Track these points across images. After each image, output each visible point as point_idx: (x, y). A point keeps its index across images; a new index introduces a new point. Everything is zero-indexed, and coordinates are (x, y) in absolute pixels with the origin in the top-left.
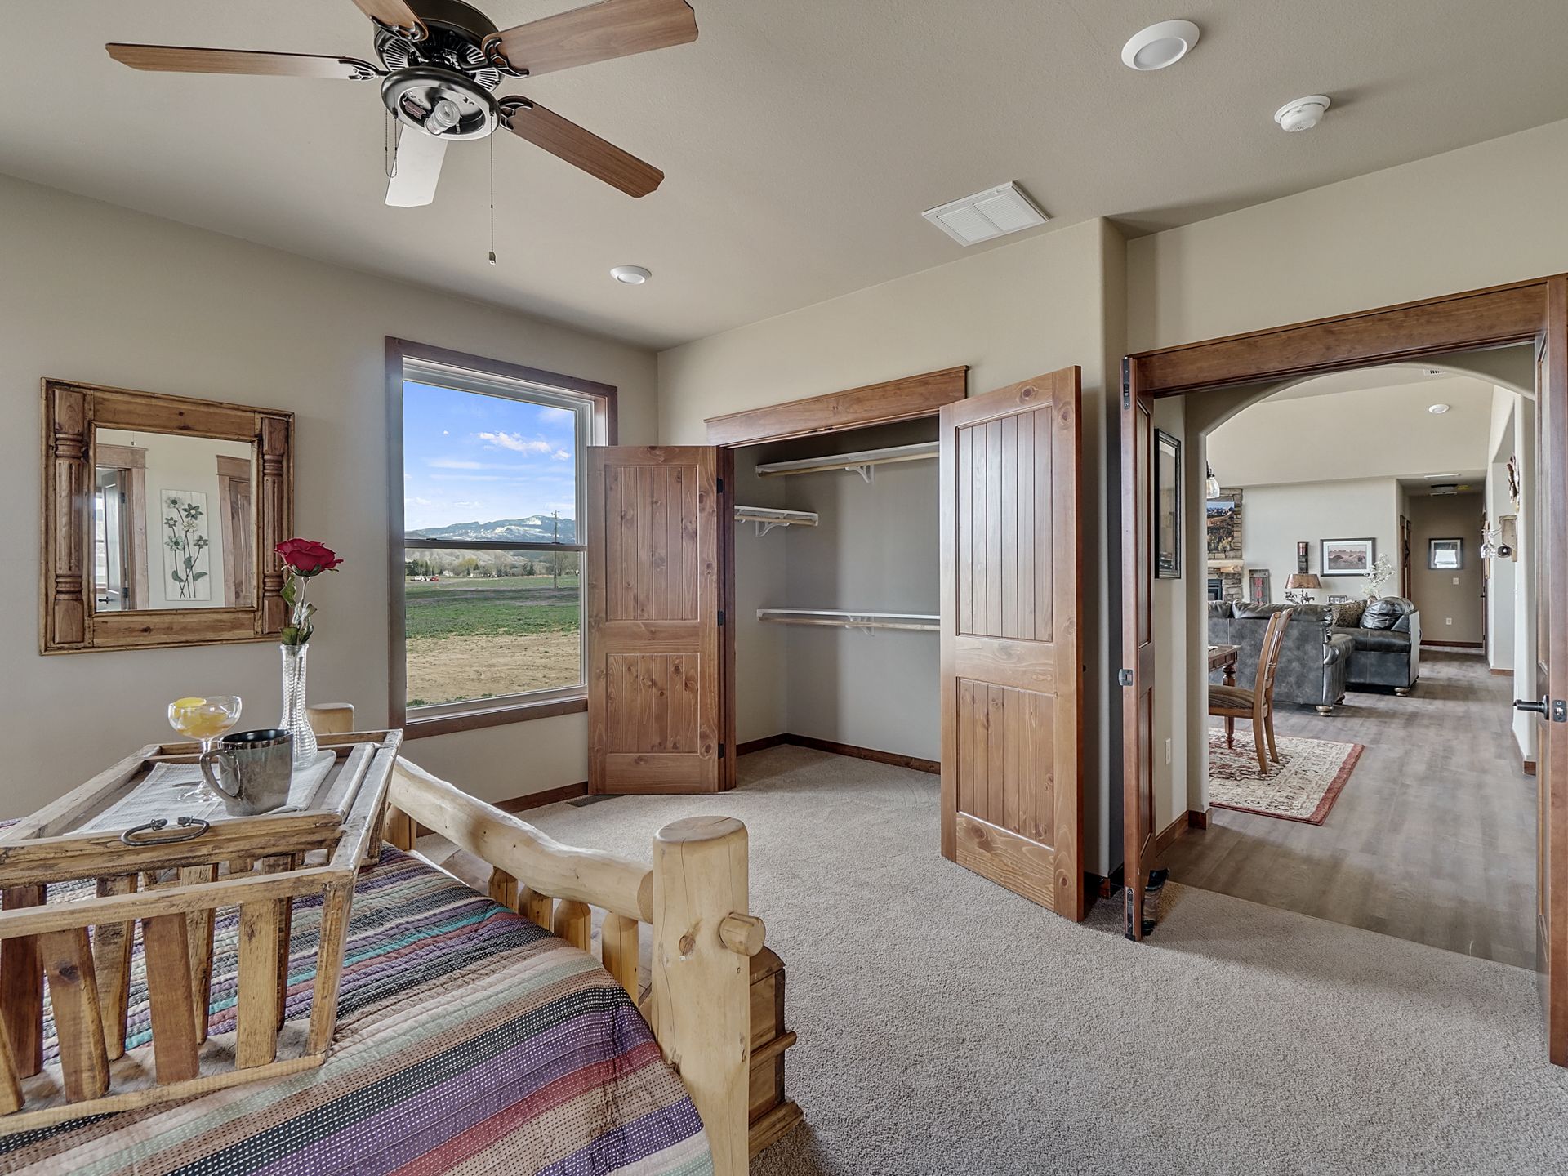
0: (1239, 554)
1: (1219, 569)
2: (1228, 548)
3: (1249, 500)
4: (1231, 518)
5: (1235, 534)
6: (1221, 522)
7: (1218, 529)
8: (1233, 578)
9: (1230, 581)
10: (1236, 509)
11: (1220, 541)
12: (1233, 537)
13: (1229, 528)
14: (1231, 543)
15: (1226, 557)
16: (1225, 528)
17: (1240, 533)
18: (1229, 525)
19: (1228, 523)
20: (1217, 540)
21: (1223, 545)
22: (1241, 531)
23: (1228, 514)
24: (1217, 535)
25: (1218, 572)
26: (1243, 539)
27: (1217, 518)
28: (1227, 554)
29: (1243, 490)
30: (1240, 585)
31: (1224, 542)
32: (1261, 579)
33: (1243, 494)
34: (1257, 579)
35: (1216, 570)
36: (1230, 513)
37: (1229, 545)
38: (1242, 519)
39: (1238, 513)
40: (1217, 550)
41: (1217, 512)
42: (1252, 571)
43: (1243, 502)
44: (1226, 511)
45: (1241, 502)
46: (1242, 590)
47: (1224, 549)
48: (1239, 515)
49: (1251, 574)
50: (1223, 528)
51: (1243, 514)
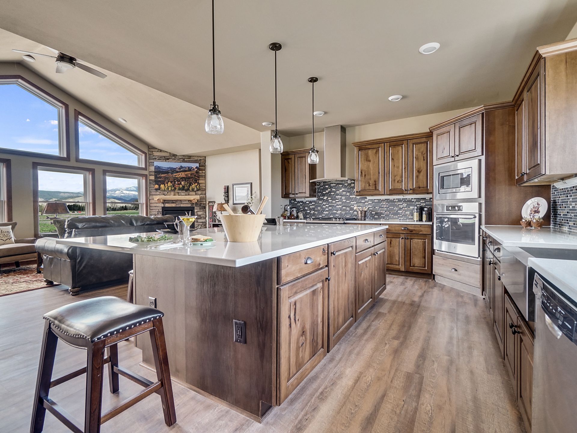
0: (204, 192)
1: (191, 201)
2: (196, 190)
3: (210, 162)
4: (197, 172)
5: (200, 182)
6: (191, 174)
7: (189, 178)
8: (200, 206)
9: (198, 208)
10: (201, 168)
11: (190, 185)
12: (199, 184)
13: (196, 178)
14: (198, 186)
15: (196, 194)
16: (193, 178)
17: (204, 181)
18: (196, 176)
19: (195, 175)
20: (189, 184)
21: (192, 187)
22: (205, 180)
23: (195, 170)
24: (189, 182)
25: (191, 203)
26: (206, 184)
27: (188, 172)
28: (197, 193)
29: (205, 157)
30: (205, 210)
31: (193, 186)
32: (212, 206)
33: (206, 159)
34: (210, 206)
35: (190, 201)
36: (197, 169)
37: (197, 187)
38: (206, 173)
39: (202, 170)
40: (189, 190)
41: (188, 169)
42: (209, 202)
43: (206, 164)
44: (194, 168)
45: (205, 164)
46: (206, 212)
47: (193, 190)
48: (203, 171)
49: (209, 204)
50: (192, 178)
51: (206, 171)
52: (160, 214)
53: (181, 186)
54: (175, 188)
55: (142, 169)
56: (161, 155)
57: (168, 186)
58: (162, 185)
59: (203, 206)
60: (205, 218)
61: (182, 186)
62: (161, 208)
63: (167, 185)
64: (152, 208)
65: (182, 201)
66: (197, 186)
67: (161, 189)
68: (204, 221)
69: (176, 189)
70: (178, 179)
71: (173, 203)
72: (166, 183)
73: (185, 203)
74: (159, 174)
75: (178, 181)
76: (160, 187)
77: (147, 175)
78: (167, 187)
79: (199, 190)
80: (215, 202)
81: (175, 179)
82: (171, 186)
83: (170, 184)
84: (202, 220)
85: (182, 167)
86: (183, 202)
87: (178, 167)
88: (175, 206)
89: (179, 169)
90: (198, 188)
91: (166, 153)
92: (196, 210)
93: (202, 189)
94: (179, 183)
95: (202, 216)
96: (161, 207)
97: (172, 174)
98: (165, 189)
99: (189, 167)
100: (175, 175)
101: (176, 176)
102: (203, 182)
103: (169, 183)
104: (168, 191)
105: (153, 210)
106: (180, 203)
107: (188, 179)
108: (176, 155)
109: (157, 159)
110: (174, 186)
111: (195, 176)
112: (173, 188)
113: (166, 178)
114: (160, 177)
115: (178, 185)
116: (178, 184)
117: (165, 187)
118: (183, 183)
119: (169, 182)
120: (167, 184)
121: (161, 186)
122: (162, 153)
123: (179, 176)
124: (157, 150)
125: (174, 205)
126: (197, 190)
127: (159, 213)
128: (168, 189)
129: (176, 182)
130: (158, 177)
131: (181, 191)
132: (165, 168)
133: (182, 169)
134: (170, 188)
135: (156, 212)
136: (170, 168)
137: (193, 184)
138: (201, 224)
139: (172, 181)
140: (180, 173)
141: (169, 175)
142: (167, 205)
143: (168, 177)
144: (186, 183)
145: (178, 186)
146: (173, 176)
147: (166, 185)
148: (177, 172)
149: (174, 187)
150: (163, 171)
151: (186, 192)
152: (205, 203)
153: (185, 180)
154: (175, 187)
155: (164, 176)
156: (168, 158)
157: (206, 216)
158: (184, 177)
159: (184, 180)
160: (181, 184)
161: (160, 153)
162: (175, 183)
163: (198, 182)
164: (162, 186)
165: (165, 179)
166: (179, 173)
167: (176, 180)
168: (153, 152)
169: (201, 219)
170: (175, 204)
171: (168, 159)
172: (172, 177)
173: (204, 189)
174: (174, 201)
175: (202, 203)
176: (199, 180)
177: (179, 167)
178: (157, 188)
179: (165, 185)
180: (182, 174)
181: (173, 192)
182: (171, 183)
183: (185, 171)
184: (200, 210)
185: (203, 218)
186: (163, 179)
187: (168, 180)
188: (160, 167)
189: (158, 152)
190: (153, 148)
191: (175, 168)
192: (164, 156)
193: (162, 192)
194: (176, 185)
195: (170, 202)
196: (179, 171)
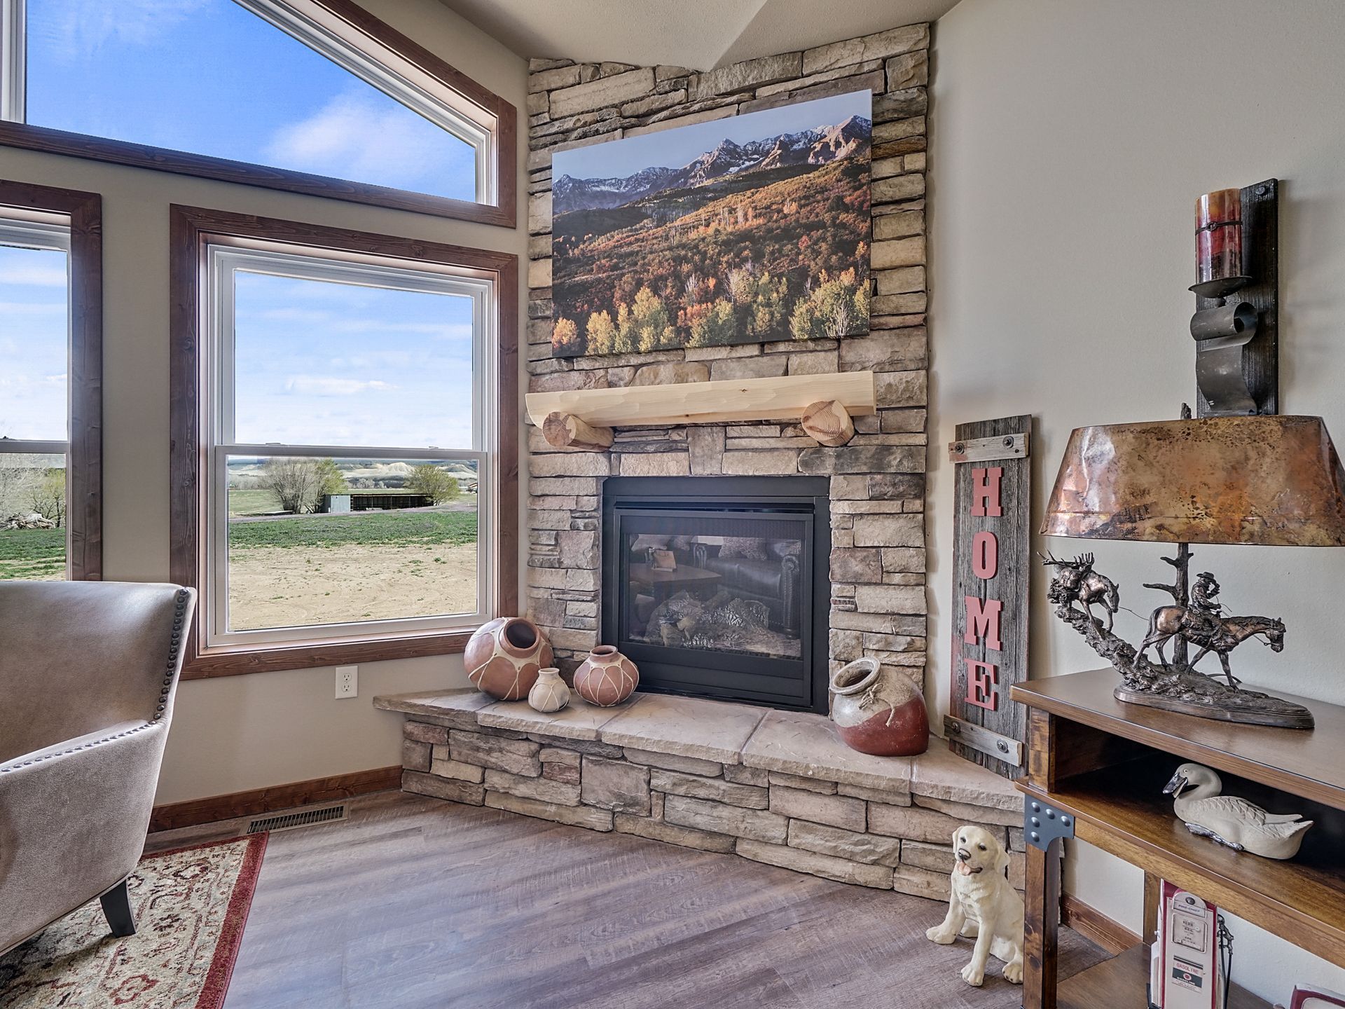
0: (915, 346)
1: (800, 425)
2: (841, 327)
4: (853, 171)
5: (881, 255)
6: (806, 199)
7: (789, 234)
8: (878, 467)
9: (860, 487)
10: (889, 130)
11: (797, 291)
12: (869, 272)
13: (843, 226)
14: (859, 298)
15: (842, 367)
16: (821, 225)
17: (918, 243)
18: (846, 208)
19: (840, 199)
20: (783, 288)
21: (811, 311)
22: (926, 233)
23: (842, 153)
24: (785, 262)
25: (800, 442)
26: (935, 269)
27: (781, 186)
28: (849, 356)
29: (932, 27)
30: (917, 505)
31: (819, 293)
32: (995, 473)
33: (941, 46)
34: (978, 475)
35: (790, 432)
36: (852, 145)
37: (850, 306)
38: (934, 174)
39: (898, 150)
40: (790, 339)
41: (782, 158)
42: (967, 432)
43: (938, 87)
44: (831, 138)
45: (926, 88)
46: (926, 528)
47: (818, 336)
48: (908, 158)
49: (960, 448)
50: (809, 228)
51: (934, 151)
52: (586, 527)
53: (724, 309)
54: (678, 331)
55: (483, 216)
56: (598, 102)
57: (636, 321)
58: (594, 315)
59: (907, 466)
60: (922, 580)
61: (736, 310)
62: (592, 487)
63: (630, 312)
64: (541, 486)
65: (732, 432)
66: (852, 291)
67: (591, 346)
68: (907, 600)
69: (687, 332)
70: (704, 255)
71: (671, 448)
72: (622, 299)
73: (756, 443)
74: (581, 240)
75: (702, 272)
76: (582, 332)
77: (514, 258)
78: (625, 329)
79: (873, 328)
80: (1035, 422)
81: (679, 260)
82: (656, 323)
83: (646, 302)
84: (892, 592)
85: (732, 152)
86: (744, 443)
87: (705, 158)
88: (684, 472)
89: (716, 169)
90: (865, 314)
91: (630, 77)
92: (838, 509)
93: (895, 321)
94: (712, 282)
95: (890, 558)
96: (593, 482)
97: (661, 221)
98: (613, 346)
99: (786, 144)
100: (686, 229)
101: (693, 235)
102: (910, 251)
103: (644, 294)
104: (641, 360)
105: (549, 503)
106: (720, 447)
107: (777, 239)
108: (699, 73)
109: (575, 134)
110: (672, 310)
111: (840, 205)
112: (668, 331)
113: (621, 260)
114: (587, 261)
115: (700, 302)
116: (707, 297)
117: (617, 327)
118: (737, 281)
119: (639, 284)
120: (630, 300)
121: (590, 326)
122: (607, 83)
123: (711, 230)
124: (575, 70)
125: (672, 465)
126: (856, 334)
127: (581, 523)
128: (635, 338)
129: (692, 285)
130: (576, 260)
131: (723, 353)
132: (618, 182)
133: (734, 170)
134: (646, 333)
135: (559, 514)
136: (646, 177)
137: (816, 283)
138: (886, 626)
139: (663, 278)
140: (720, 206)
141: (643, 234)
142: (633, 466)
143: (635, 247)
144: (766, 278)
145: (700, 315)
146: (667, 239)
147: (623, 311)
148: (700, 198)
149: (673, 319)
150: (602, 212)
151: (762, 354)
152: (921, 439)
153: (757, 257)
154: (679, 323)
155: (611, 243)
156: (642, 108)
157: (929, 564)
158: (746, 236)
159: (745, 260)
160: (721, 290)
161: (594, 86)
162: (681, 291)
163: (866, 260)
164: (598, 323)
165: (615, 268)
166: (710, 206)
167: (686, 268)
168: (549, 91)
169: (881, 584)
170: (683, 455)
171: (642, 119)
172: (665, 245)
173: (918, 319)
174: (675, 436)
175: (893, 440)
176: (870, 238)
177: (708, 159)
178: (565, 340)
179: (614, 318)
180: (732, 211)
181: (670, 366)
182: (656, 291)
183: (757, 180)
184: (874, 506)
185: (897, 578)
186: (600, 269)
187: (636, 272)
188: (588, 182)
189: (579, 84)
190: (552, 64)
191: (685, 173)
192: (616, 102)
193: (602, 372)
194: (689, 309)
195: (648, 443)
196: (714, 191)
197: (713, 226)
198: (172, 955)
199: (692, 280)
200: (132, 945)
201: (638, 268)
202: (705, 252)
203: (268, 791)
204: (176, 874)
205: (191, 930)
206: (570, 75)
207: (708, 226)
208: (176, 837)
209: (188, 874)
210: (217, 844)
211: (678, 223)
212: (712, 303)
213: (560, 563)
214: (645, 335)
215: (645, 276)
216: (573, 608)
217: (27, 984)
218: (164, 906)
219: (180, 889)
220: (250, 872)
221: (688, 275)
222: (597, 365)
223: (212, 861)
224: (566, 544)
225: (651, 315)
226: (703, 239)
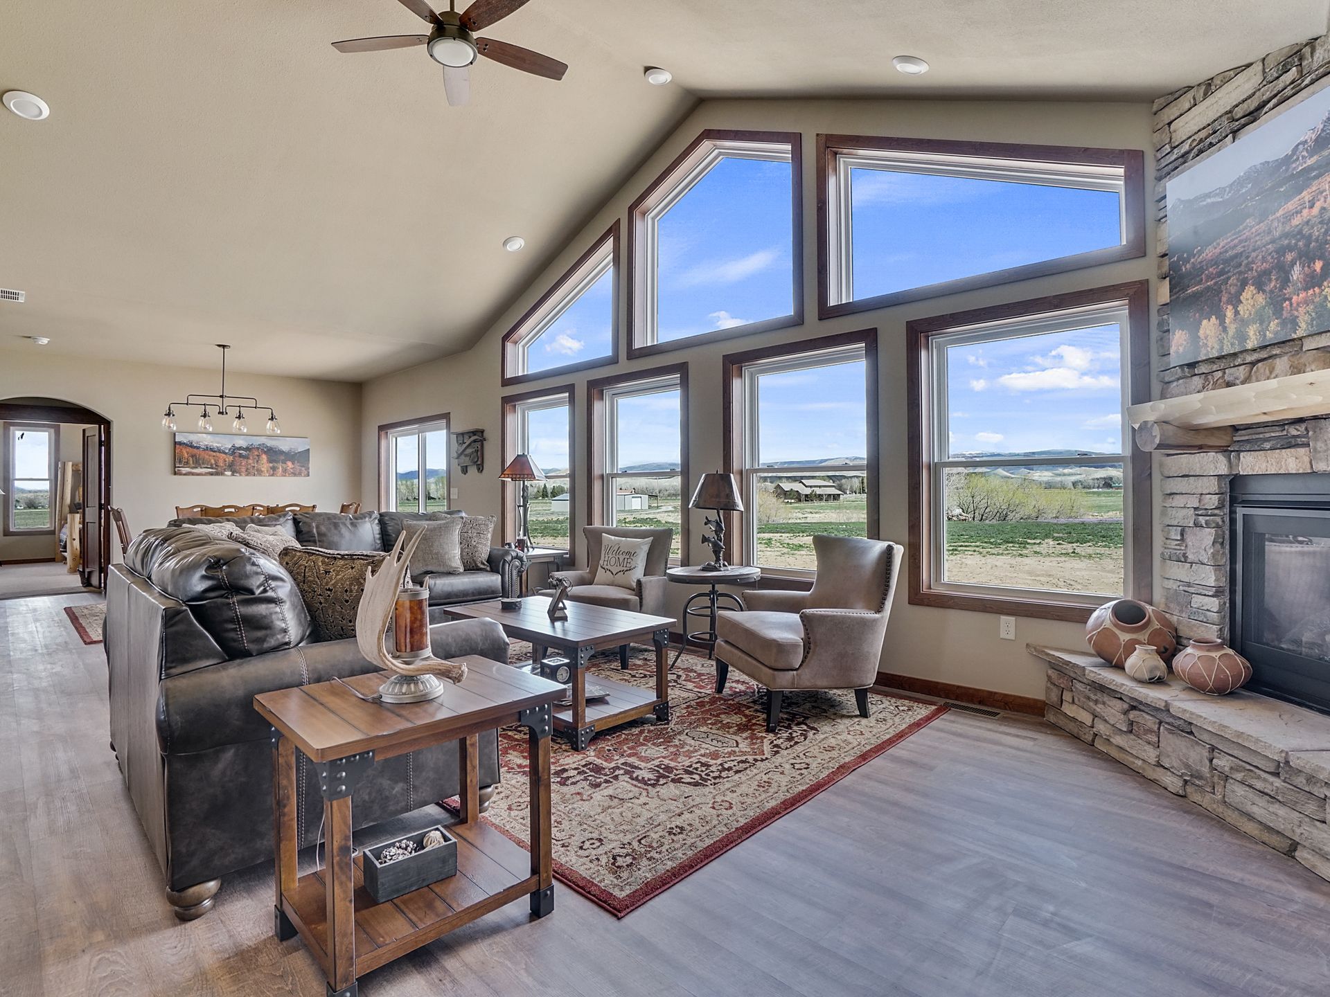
52: (1208, 524)
54: (1283, 323)
55: (1112, 257)
56: (1212, 115)
57: (1242, 320)
58: (1205, 322)
62: (1213, 485)
63: (1237, 313)
64: (1171, 485)
67: (1203, 352)
69: (1293, 322)
70: (1309, 238)
71: (1290, 444)
72: (1229, 302)
74: (1192, 255)
75: (1308, 257)
76: (1195, 340)
77: (1146, 283)
78: (1232, 329)
81: (1282, 251)
82: (1261, 319)
83: (1251, 300)
87: (1307, 136)
88: (1305, 468)
89: (1320, 144)
91: (1241, 78)
94: (1317, 265)
96: (1214, 481)
97: (1264, 216)
98: (1222, 349)
100: (1289, 217)
101: (1296, 221)
103: (1248, 293)
104: (1253, 357)
105: (1179, 501)
108: (1315, 40)
109: (1193, 153)
110: (1277, 303)
112: (1274, 325)
113: (1226, 264)
114: (1197, 273)
115: (1306, 289)
116: (1315, 281)
117: (1225, 329)
119: (1244, 284)
120: (1236, 301)
121: (1201, 333)
122: (1219, 94)
123: (1316, 210)
124: (1190, 95)
125: (1292, 461)
127: (1202, 520)
128: (1242, 337)
129: (1296, 273)
130: (1188, 274)
134: (1252, 331)
135: (1184, 512)
136: (1247, 177)
139: (1266, 273)
140: (1324, 183)
142: (1252, 463)
145: (1306, 302)
146: (1269, 232)
147: (1229, 313)
148: (1303, 180)
149: (1278, 311)
154: (1285, 315)
156: (1253, 104)
161: (1208, 102)
162: (1286, 281)
164: (1208, 329)
165: (1221, 273)
166: (1315, 186)
167: (1290, 257)
168: (1170, 123)
170: (1302, 451)
171: (1253, 116)
172: (1268, 239)
174: (1293, 431)
177: (1310, 136)
178: (1181, 349)
179: (1222, 322)
182: (1260, 287)
186: (1209, 278)
187: (1240, 273)
188: (1196, 199)
189: (1196, 105)
190: (1171, 98)
191: (1287, 160)
192: (1228, 108)
193: (1220, 374)
194: (1295, 298)
195: (1267, 440)
196: (1319, 167)
197: (1318, 205)
198: (875, 731)
199: (1297, 268)
200: (864, 721)
201: (1242, 268)
202: (1310, 235)
203: (958, 687)
204: (896, 707)
205: (888, 726)
206: (1185, 102)
207: (1311, 207)
208: (908, 695)
209: (901, 708)
210: (922, 703)
211: (1281, 212)
212: (1320, 287)
213: (1185, 555)
214: (1251, 333)
215: (1249, 275)
216: (1197, 601)
217: (826, 716)
218: (884, 715)
219: (894, 712)
220: (928, 719)
221: (1293, 264)
222: (1215, 367)
223: (915, 708)
224: (1190, 539)
225: (1256, 313)
226: (1307, 222)
